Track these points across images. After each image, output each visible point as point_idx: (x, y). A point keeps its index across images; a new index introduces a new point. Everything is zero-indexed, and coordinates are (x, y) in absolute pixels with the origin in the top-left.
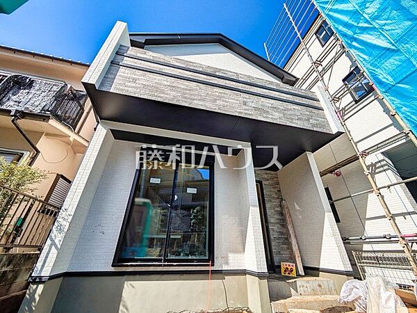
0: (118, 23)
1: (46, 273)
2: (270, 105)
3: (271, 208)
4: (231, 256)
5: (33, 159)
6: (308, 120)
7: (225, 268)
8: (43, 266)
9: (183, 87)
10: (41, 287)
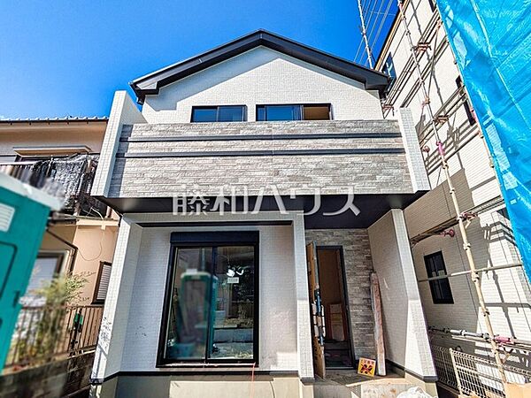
0: (117, 93)
1: (101, 376)
2: (314, 166)
3: (354, 285)
4: (280, 356)
5: (74, 256)
6: (373, 177)
7: (273, 368)
8: (98, 370)
9: (196, 168)
10: (99, 387)
